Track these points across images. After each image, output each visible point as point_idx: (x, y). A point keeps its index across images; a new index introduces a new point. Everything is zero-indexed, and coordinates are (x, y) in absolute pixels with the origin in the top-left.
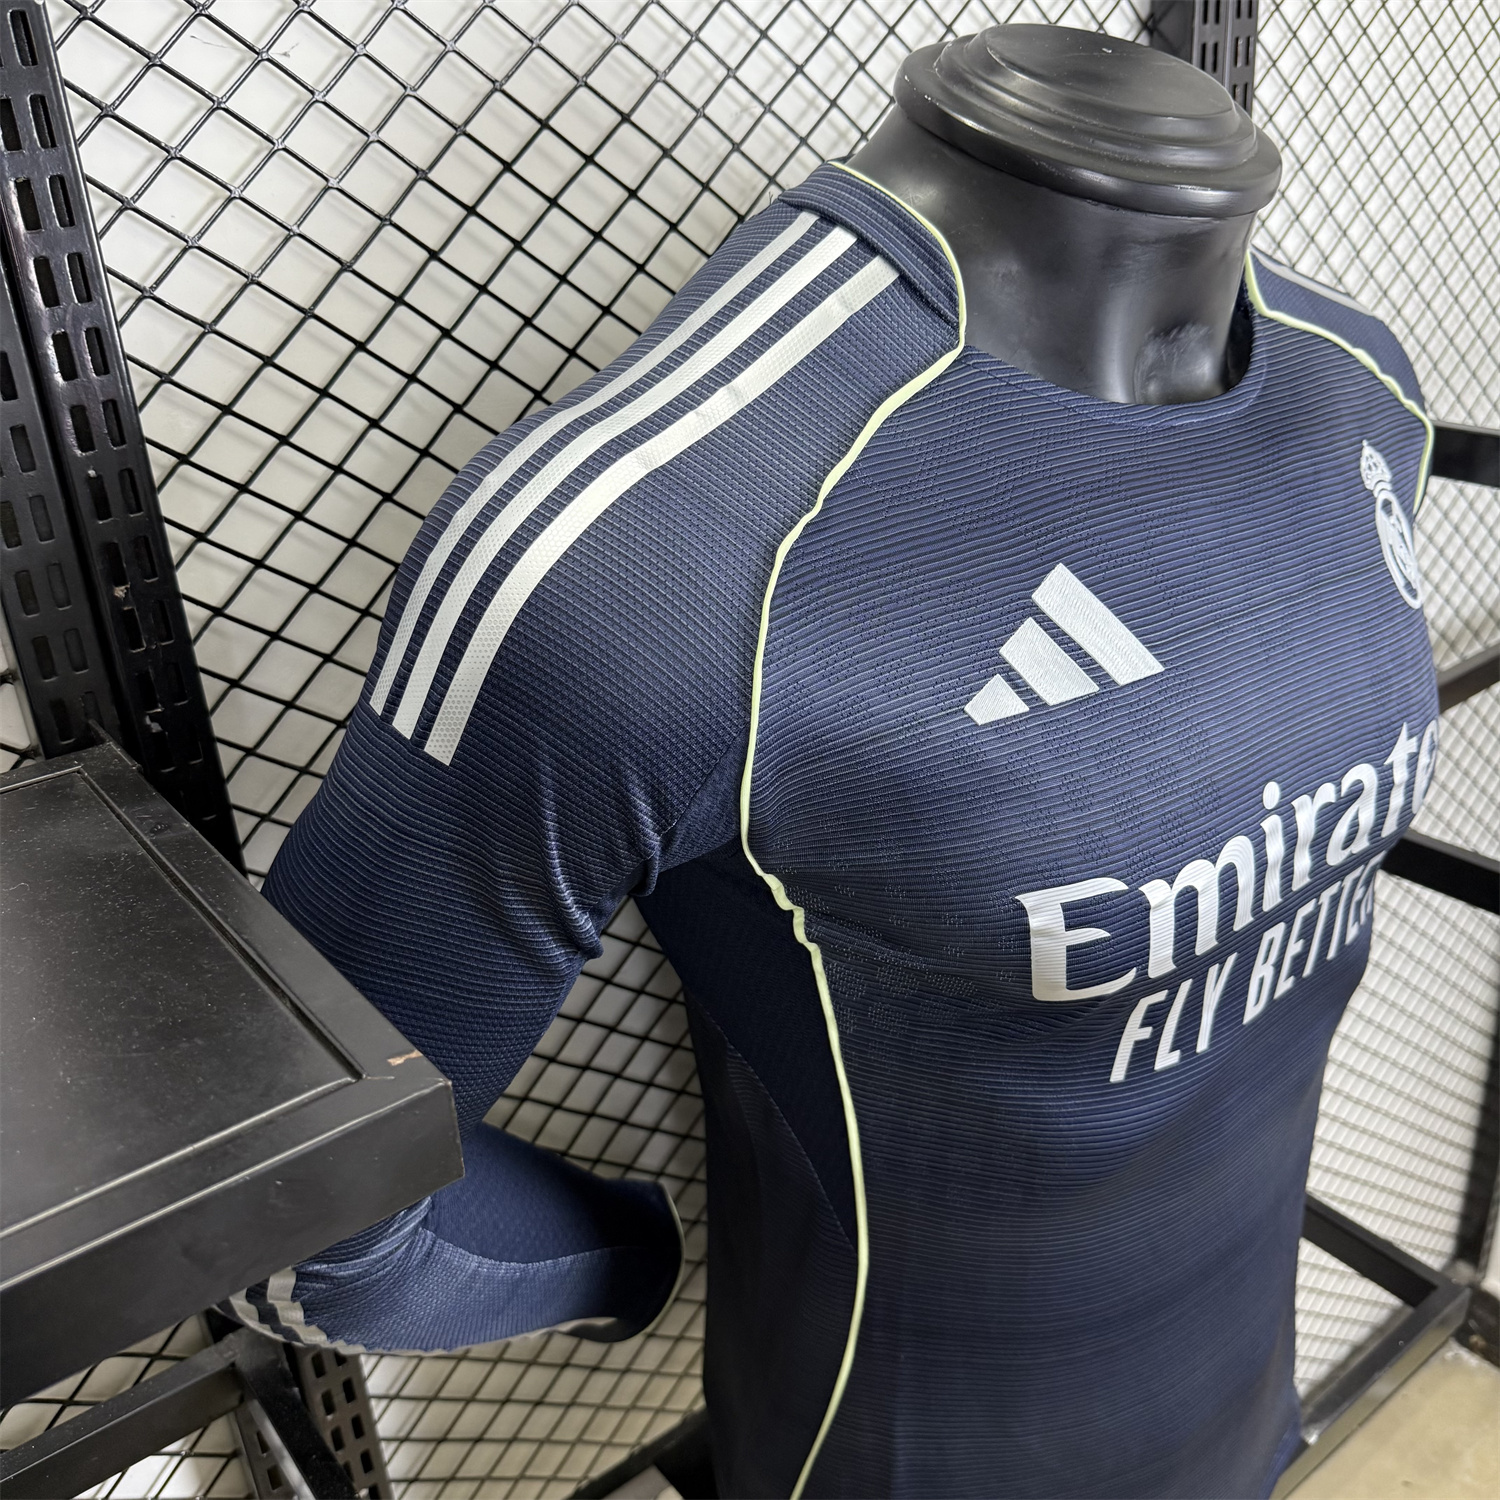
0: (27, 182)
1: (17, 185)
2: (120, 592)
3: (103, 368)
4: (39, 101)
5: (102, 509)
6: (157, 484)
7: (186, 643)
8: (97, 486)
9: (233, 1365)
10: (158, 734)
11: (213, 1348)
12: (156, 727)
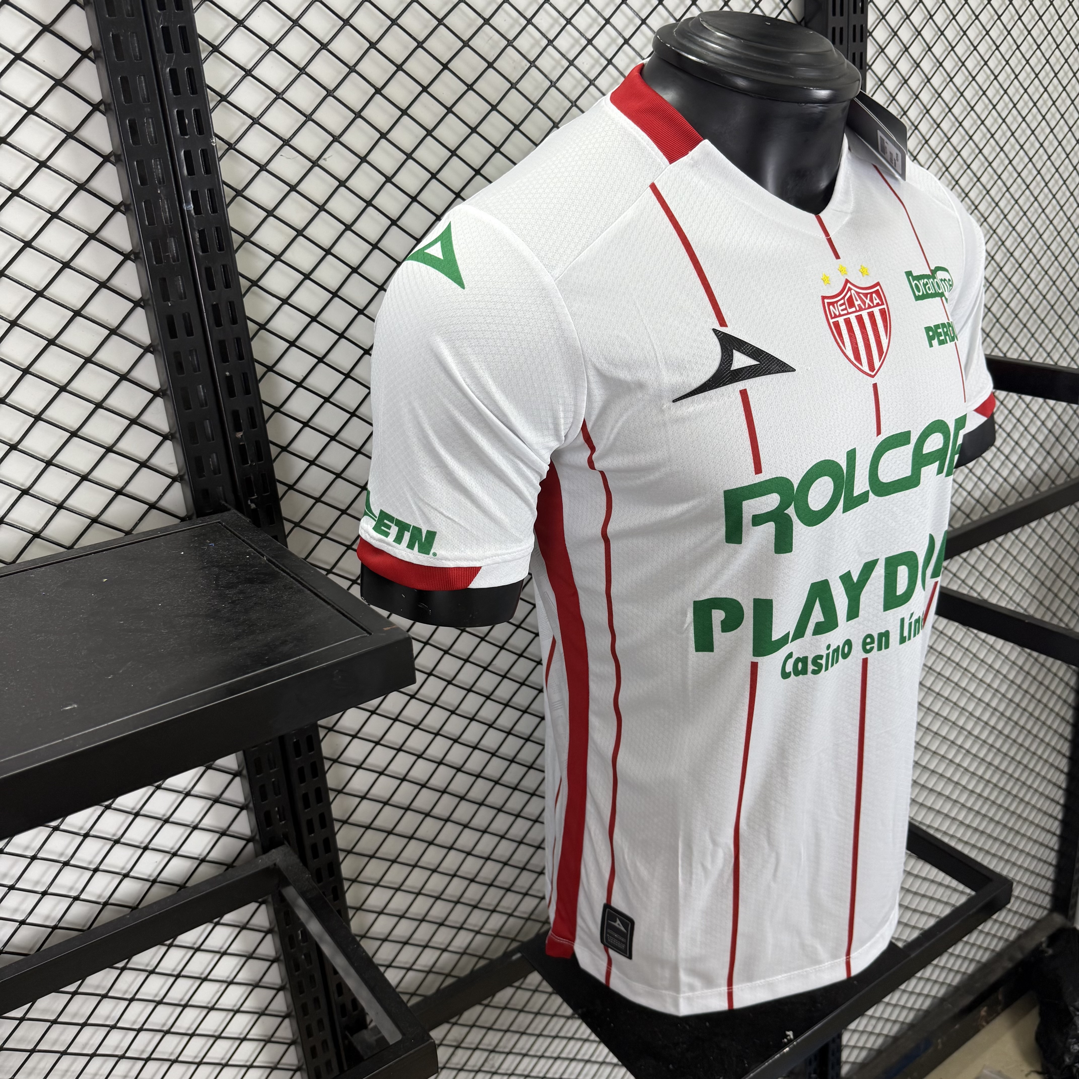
0: (203, 230)
1: (199, 232)
2: (239, 435)
3: (234, 321)
4: (210, 191)
5: (231, 393)
6: (259, 378)
7: (270, 462)
8: (229, 379)
9: (275, 864)
10: (254, 510)
11: (264, 856)
12: (253, 506)
